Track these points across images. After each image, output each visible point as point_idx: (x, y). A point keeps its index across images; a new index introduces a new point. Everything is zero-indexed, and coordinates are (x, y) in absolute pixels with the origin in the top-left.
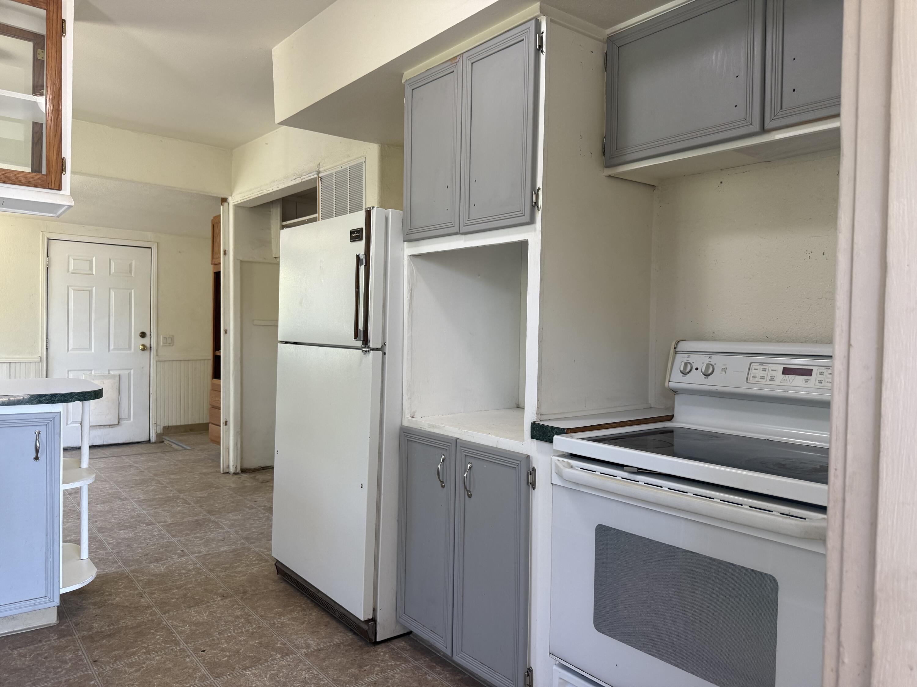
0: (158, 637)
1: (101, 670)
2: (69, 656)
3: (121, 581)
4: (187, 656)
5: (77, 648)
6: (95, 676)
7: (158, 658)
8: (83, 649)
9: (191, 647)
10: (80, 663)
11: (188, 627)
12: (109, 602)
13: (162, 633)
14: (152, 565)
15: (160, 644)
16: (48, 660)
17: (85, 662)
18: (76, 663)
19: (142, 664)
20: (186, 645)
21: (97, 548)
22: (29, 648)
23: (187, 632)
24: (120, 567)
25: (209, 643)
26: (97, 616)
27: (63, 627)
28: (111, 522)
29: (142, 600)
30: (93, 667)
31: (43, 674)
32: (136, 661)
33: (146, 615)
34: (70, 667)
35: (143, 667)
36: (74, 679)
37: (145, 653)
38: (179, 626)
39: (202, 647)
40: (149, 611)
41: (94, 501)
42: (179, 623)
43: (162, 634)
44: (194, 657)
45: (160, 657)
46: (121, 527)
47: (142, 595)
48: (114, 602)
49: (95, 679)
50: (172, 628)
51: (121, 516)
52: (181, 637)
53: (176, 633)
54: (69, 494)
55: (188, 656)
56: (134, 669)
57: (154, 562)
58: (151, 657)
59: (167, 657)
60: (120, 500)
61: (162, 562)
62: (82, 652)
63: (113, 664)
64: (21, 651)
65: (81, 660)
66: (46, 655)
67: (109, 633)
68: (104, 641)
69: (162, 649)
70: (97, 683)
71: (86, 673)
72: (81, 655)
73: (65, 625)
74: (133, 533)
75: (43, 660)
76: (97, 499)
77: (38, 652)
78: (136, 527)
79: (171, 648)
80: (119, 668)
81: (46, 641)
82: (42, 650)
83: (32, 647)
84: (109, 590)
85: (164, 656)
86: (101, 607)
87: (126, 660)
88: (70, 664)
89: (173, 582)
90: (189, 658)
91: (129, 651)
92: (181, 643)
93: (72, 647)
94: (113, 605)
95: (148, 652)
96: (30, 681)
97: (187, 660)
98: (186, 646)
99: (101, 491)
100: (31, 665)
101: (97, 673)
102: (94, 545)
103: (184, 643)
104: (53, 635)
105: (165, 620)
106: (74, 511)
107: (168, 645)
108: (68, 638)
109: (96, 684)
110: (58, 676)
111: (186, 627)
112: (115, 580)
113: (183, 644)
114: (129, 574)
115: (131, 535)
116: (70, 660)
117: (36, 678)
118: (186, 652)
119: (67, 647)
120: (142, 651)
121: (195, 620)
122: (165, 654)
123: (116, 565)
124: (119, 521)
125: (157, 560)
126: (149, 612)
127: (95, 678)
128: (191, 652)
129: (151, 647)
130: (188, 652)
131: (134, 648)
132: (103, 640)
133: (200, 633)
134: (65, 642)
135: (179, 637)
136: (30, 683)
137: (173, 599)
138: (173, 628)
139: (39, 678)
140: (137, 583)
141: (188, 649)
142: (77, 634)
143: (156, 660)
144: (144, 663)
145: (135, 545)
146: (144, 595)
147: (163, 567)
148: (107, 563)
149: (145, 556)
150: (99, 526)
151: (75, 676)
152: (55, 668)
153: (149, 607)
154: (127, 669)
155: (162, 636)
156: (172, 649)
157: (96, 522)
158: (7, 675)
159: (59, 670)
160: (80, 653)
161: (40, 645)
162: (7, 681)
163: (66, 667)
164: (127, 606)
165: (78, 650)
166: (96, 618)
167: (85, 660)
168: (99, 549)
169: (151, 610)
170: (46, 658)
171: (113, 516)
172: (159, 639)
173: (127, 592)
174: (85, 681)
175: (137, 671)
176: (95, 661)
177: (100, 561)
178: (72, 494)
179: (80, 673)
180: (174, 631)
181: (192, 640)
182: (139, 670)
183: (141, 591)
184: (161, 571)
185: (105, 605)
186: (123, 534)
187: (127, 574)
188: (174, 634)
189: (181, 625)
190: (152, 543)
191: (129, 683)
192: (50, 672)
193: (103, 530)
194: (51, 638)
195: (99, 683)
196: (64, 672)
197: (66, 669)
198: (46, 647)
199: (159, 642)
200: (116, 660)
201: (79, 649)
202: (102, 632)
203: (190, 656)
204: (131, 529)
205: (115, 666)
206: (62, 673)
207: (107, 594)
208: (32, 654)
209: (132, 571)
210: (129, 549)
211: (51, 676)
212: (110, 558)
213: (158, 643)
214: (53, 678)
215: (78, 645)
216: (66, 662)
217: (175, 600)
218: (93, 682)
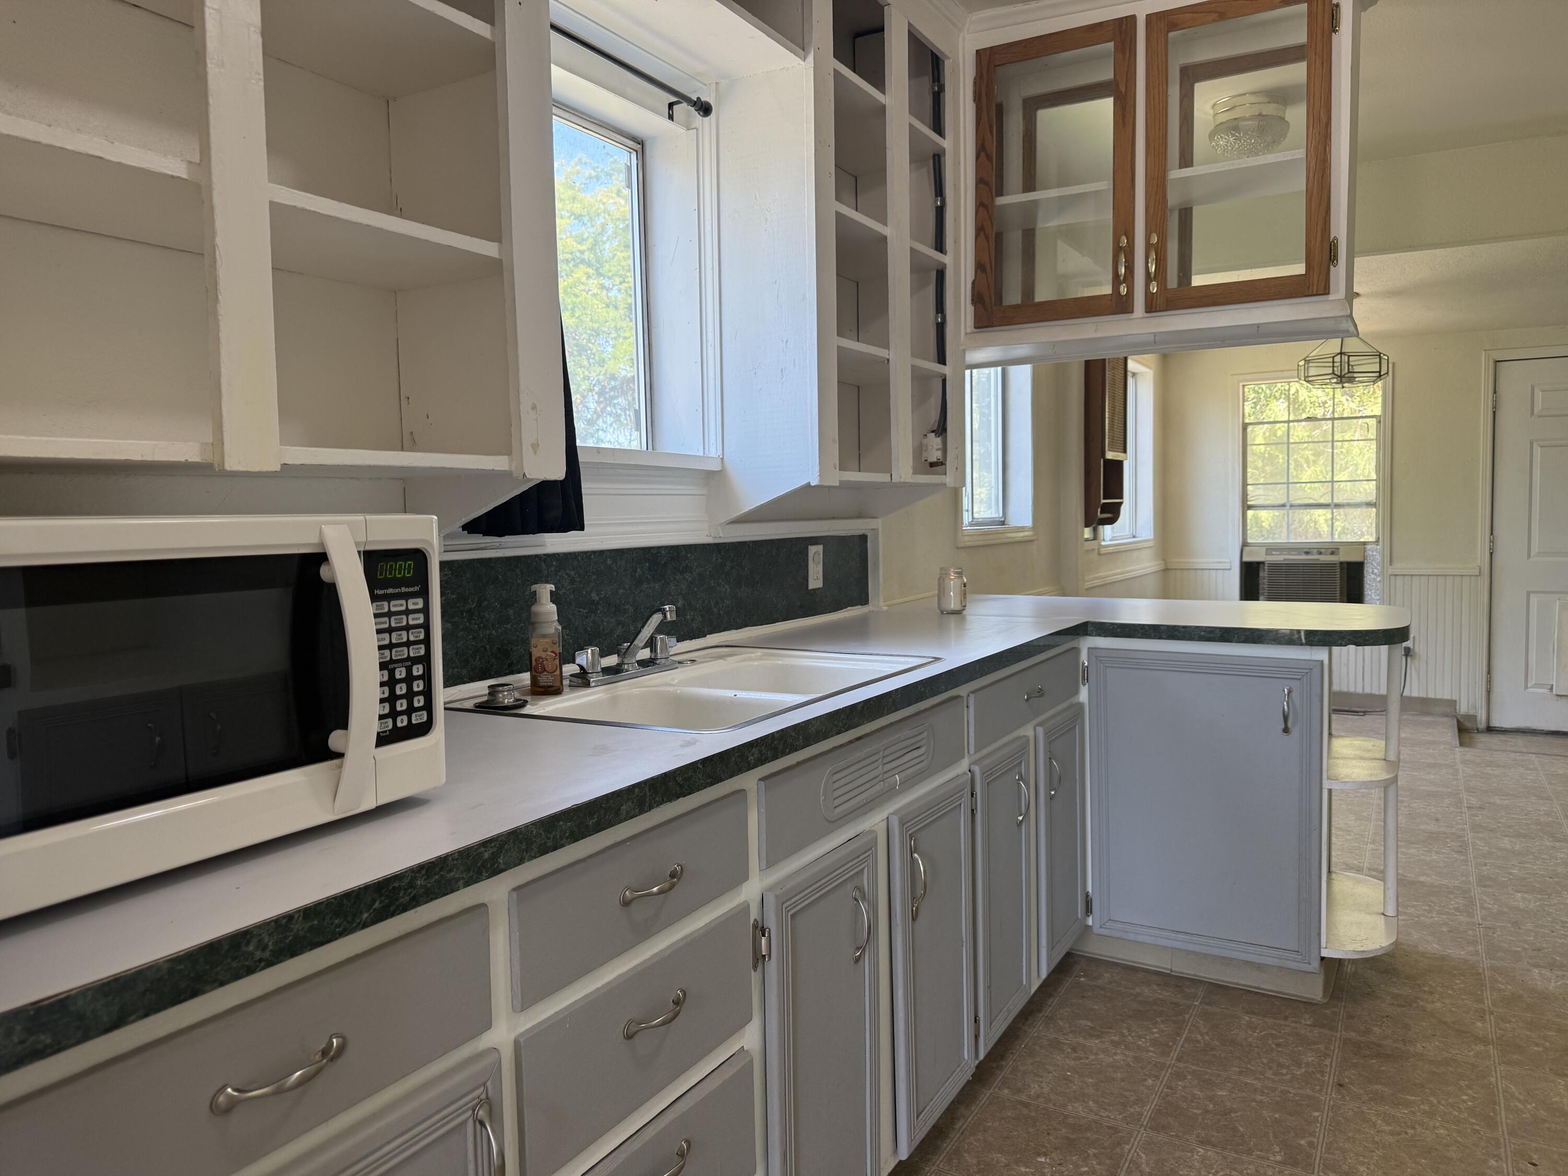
0: (1465, 1097)
1: (1340, 1102)
2: (1310, 1058)
3: (1462, 978)
4: (1495, 1156)
5: (1327, 1052)
6: (1326, 1107)
7: (1442, 1131)
8: (1335, 1057)
9: (1514, 1144)
10: (1319, 1076)
11: (1533, 1107)
12: (1421, 1003)
13: (1476, 1093)
14: (1537, 971)
15: (1460, 1111)
16: (1280, 1049)
17: (1326, 1078)
18: (1313, 1073)
19: (1408, 1127)
20: (1507, 1137)
21: (1457, 909)
22: (1266, 1019)
23: (1524, 1116)
24: (1477, 953)
25: (1556, 1157)
26: (1387, 1016)
27: (1328, 1012)
28: (1510, 874)
29: (1479, 1024)
30: (1332, 1092)
31: (1260, 1066)
32: (1402, 1117)
33: (1469, 1052)
34: (1301, 1075)
35: (1406, 1133)
36: (1295, 1095)
37: (1425, 1112)
38: (1517, 1099)
39: (1535, 1156)
40: (1480, 1048)
41: (1502, 829)
42: (1520, 1093)
43: (1475, 1095)
44: (1507, 1165)
45: (1446, 1132)
46: (1523, 886)
47: (1485, 1015)
48: (1429, 1007)
49: (1323, 1112)
50: (1501, 1095)
51: (1535, 867)
52: (1507, 1118)
53: (1502, 1106)
54: (1468, 807)
55: (1498, 1157)
56: (1390, 1128)
57: (1544, 967)
58: (1431, 1124)
59: (1459, 1139)
60: (1551, 839)
61: (1560, 973)
62: (1332, 1061)
63: (1364, 1103)
64: (1254, 1020)
65: (1322, 1073)
66: (1281, 1040)
67: (1389, 1052)
68: (1374, 1061)
69: (1459, 1121)
70: (1322, 1118)
71: (1318, 1095)
72: (1326, 1066)
73: (1333, 1009)
74: (1538, 903)
75: (1273, 1046)
76: (1510, 827)
77: (1274, 1032)
78: (1550, 895)
79: (1477, 1127)
80: (1368, 1114)
81: (1293, 1022)
82: (1280, 1032)
83: (1270, 1021)
84: (1434, 985)
85: (1455, 1134)
86: (1403, 1006)
87: (1387, 1107)
88: (1303, 1070)
89: (1558, 1016)
90: (1497, 1161)
91: (1403, 1096)
92: (1500, 1130)
93: (1322, 1047)
94: (1425, 1011)
95: (1431, 1115)
96: (1239, 1067)
97: (1493, 1162)
98: (1505, 1139)
99: (1526, 815)
100: (1254, 1045)
101: (1332, 1103)
102: (1457, 903)
103: (1506, 1132)
104: (1307, 1016)
105: (1499, 1076)
106: (1460, 837)
107: (1474, 1121)
108: (1326, 1031)
109: (1320, 1119)
110: (1277, 1078)
111: (1529, 1106)
112: (1455, 972)
113: (1503, 1132)
114: (1484, 972)
115: (1532, 906)
116: (1308, 1064)
117: (1249, 1066)
118: (1499, 1148)
119: (1315, 1043)
120: (1422, 1107)
121: (1556, 1102)
122: (1459, 1132)
123: (1471, 948)
124: (1526, 876)
125: (1552, 966)
126: (1478, 1048)
127: (1324, 1109)
128: (1509, 1153)
129: (1442, 1107)
130: (1502, 1150)
131: (1412, 1096)
132: (1372, 1059)
133: (1549, 1129)
134: (1317, 1035)
135: (1503, 1116)
136: (1237, 1069)
137: (1537, 1045)
138: (1504, 1096)
139: (1252, 1068)
140: (1488, 992)
141: (1505, 1146)
142: (1341, 1032)
143: (1436, 1134)
144: (1413, 1128)
145: (1529, 926)
146: (1487, 1017)
147: (1556, 982)
148: (1459, 939)
149: (1534, 950)
150: (1485, 873)
151: (1300, 1091)
152: (1280, 1065)
153: (1485, 1041)
154: (1379, 1122)
155: (1473, 1099)
156: (1477, 1131)
157: (1485, 865)
158: (1217, 1044)
159: (1284, 1071)
160: (1328, 1062)
161: (1282, 1022)
162: (1213, 1052)
163: (1295, 1072)
164: (1445, 1023)
165: (1326, 1055)
166: (1385, 1020)
167: (1327, 1075)
168: (1460, 912)
169: (1483, 1048)
170: (1278, 1045)
171: (1520, 863)
172: (1464, 1101)
173: (1463, 999)
174: (1307, 1105)
175: (1392, 1133)
176: (1341, 1085)
177: (1450, 931)
178: (1473, 808)
179: (1309, 1092)
180: (1502, 1102)
181: (1524, 1134)
182: (1399, 1134)
183: (1487, 1009)
184: (1547, 989)
185: (1411, 1006)
186: (1519, 900)
187: (1481, 971)
188: (1497, 1107)
189: (1522, 1097)
190: (1562, 932)
191: (1367, 1145)
192: (1271, 1068)
193: (1488, 883)
194: (1303, 1021)
195: (1324, 1120)
196: (1288, 1077)
197: (1293, 1074)
198: (1288, 1030)
199: (1461, 1106)
200: (1371, 1099)
201: (1329, 1055)
202: (1379, 1046)
203: (1501, 1159)
204: (1539, 896)
205: (1364, 1108)
206: (1284, 1077)
207: (1426, 989)
208: (1264, 1030)
209: (1493, 969)
210: (1512, 929)
211: (1269, 1074)
212: (1470, 932)
213: (1459, 1108)
214: (1269, 1079)
215: (1332, 1048)
216: (1299, 1065)
217: (1540, 1049)
218: (1317, 1114)
